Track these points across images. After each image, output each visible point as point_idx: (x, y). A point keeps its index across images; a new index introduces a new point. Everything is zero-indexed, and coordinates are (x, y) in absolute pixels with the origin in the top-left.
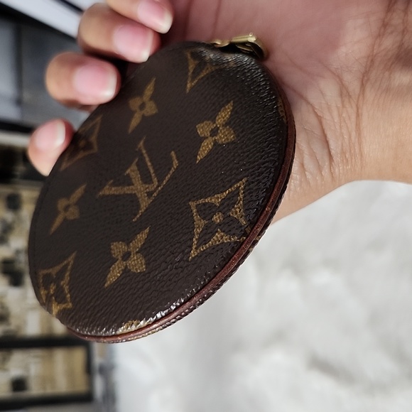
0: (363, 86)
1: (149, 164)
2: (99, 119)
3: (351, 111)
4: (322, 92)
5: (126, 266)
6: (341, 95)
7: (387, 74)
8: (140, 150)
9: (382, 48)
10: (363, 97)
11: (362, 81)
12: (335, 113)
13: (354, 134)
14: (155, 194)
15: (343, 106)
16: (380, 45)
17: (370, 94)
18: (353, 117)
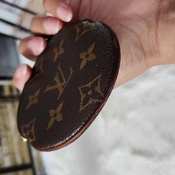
0: (157, 22)
1: (62, 74)
2: (42, 59)
3: (153, 33)
4: (139, 27)
5: (55, 119)
6: (148, 27)
7: (166, 15)
8: (59, 69)
9: (163, 5)
10: (158, 26)
11: (156, 20)
12: (146, 35)
13: (155, 43)
14: (65, 86)
15: (149, 31)
16: (162, 5)
17: (160, 24)
18: (154, 35)
